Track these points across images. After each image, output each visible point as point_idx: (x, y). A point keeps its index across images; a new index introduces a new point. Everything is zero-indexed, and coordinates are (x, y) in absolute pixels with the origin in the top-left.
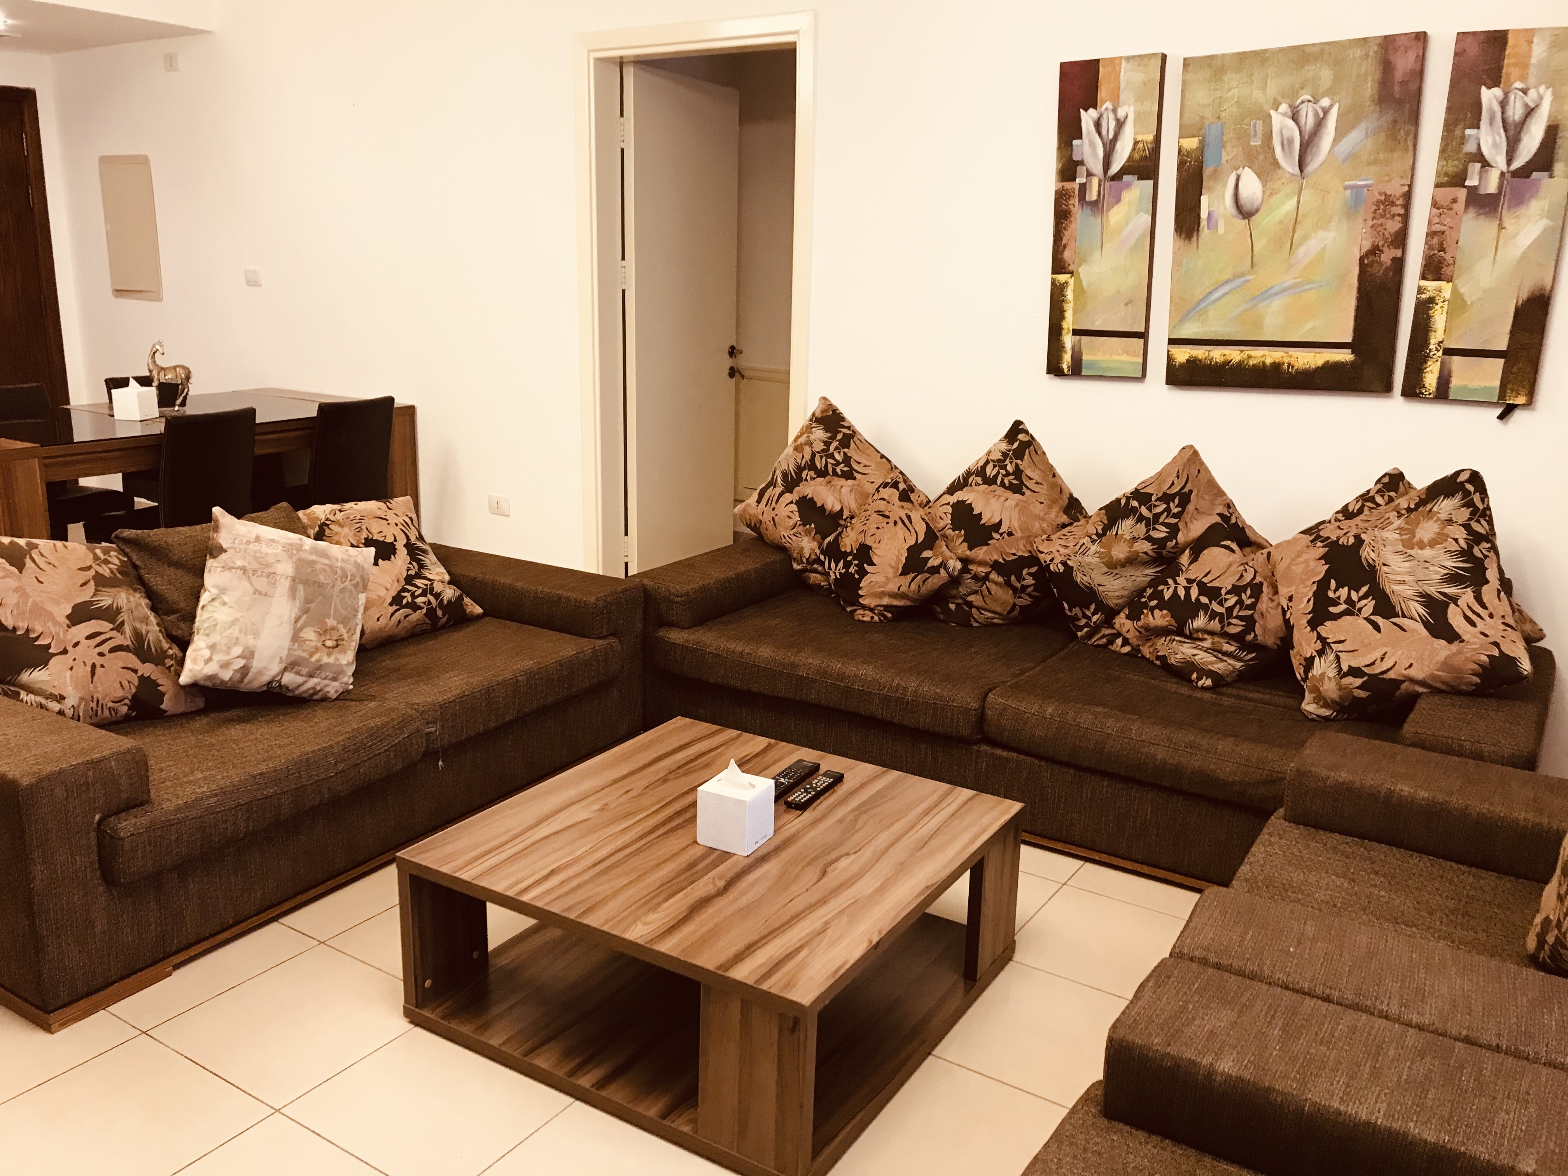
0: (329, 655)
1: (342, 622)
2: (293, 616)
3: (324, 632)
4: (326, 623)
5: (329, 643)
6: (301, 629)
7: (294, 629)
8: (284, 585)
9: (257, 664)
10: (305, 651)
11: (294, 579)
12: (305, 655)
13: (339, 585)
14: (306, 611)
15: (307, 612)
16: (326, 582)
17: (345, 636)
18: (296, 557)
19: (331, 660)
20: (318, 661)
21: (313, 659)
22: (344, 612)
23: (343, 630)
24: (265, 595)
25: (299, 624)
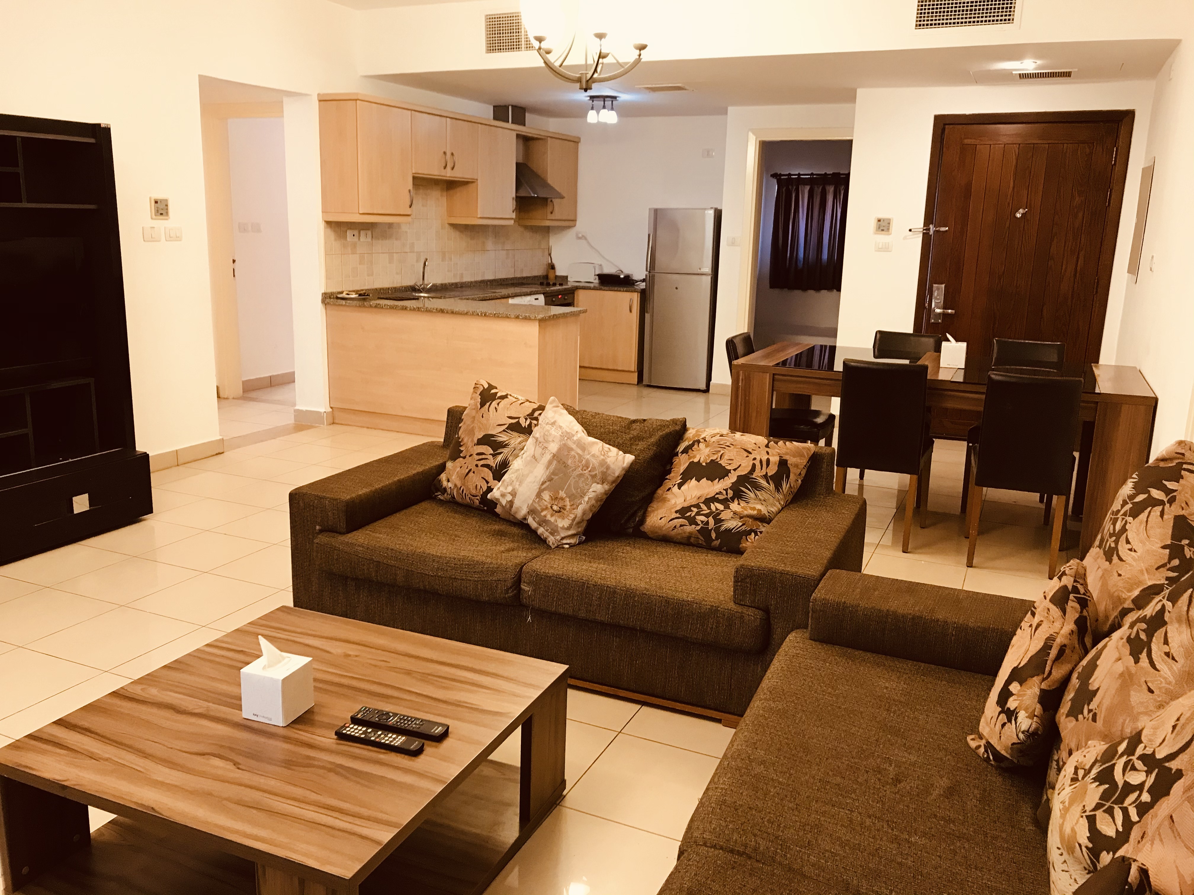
0: (552, 515)
1: (569, 497)
2: (542, 480)
3: (555, 498)
4: (559, 493)
5: (555, 508)
6: (544, 489)
7: (540, 488)
8: (548, 457)
9: (517, 503)
10: (540, 506)
11: (554, 456)
12: (539, 508)
13: (579, 471)
14: (550, 479)
15: (550, 481)
16: (570, 465)
17: (568, 507)
18: (564, 442)
19: (552, 520)
20: (545, 516)
21: (543, 514)
22: (574, 491)
23: (568, 503)
24: (536, 460)
25: (543, 487)
